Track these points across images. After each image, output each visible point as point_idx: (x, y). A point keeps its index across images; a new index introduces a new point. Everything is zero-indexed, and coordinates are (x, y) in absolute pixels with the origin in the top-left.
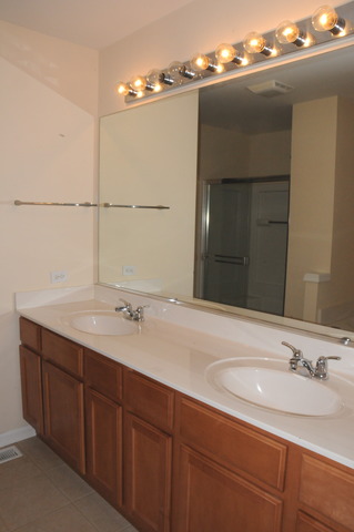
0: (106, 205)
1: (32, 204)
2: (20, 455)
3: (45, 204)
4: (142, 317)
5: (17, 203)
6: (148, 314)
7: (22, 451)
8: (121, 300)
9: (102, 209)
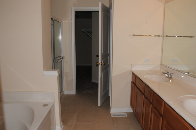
0: (167, 36)
1: (142, 36)
2: (127, 116)
3: (146, 36)
4: (172, 77)
5: (134, 35)
6: (173, 76)
7: (128, 115)
8: (166, 71)
9: (165, 38)
